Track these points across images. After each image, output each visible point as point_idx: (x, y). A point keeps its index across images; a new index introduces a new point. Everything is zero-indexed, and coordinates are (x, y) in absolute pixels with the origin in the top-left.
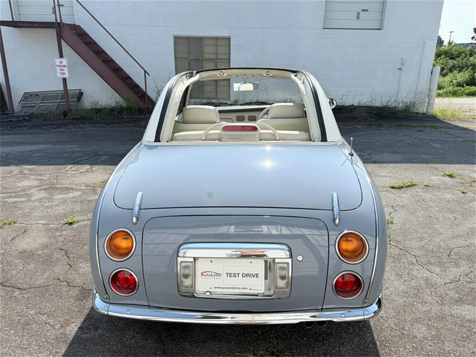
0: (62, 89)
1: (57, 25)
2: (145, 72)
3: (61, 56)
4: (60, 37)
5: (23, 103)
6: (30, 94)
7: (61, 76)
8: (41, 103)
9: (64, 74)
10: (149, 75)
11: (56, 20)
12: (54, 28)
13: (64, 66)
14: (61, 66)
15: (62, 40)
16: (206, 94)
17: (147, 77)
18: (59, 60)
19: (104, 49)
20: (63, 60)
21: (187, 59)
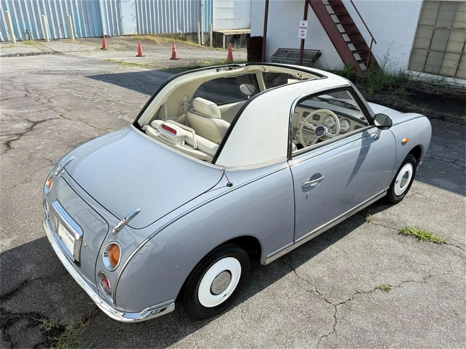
0: (299, 48)
2: (373, 39)
3: (305, 18)
4: (308, 1)
5: (275, 57)
6: (282, 50)
7: (301, 37)
8: (286, 59)
9: (303, 35)
10: (376, 43)
13: (305, 28)
14: (303, 28)
15: (309, 5)
16: (443, 69)
17: (374, 42)
18: (303, 22)
19: (349, 13)
20: (306, 23)
21: (432, 27)
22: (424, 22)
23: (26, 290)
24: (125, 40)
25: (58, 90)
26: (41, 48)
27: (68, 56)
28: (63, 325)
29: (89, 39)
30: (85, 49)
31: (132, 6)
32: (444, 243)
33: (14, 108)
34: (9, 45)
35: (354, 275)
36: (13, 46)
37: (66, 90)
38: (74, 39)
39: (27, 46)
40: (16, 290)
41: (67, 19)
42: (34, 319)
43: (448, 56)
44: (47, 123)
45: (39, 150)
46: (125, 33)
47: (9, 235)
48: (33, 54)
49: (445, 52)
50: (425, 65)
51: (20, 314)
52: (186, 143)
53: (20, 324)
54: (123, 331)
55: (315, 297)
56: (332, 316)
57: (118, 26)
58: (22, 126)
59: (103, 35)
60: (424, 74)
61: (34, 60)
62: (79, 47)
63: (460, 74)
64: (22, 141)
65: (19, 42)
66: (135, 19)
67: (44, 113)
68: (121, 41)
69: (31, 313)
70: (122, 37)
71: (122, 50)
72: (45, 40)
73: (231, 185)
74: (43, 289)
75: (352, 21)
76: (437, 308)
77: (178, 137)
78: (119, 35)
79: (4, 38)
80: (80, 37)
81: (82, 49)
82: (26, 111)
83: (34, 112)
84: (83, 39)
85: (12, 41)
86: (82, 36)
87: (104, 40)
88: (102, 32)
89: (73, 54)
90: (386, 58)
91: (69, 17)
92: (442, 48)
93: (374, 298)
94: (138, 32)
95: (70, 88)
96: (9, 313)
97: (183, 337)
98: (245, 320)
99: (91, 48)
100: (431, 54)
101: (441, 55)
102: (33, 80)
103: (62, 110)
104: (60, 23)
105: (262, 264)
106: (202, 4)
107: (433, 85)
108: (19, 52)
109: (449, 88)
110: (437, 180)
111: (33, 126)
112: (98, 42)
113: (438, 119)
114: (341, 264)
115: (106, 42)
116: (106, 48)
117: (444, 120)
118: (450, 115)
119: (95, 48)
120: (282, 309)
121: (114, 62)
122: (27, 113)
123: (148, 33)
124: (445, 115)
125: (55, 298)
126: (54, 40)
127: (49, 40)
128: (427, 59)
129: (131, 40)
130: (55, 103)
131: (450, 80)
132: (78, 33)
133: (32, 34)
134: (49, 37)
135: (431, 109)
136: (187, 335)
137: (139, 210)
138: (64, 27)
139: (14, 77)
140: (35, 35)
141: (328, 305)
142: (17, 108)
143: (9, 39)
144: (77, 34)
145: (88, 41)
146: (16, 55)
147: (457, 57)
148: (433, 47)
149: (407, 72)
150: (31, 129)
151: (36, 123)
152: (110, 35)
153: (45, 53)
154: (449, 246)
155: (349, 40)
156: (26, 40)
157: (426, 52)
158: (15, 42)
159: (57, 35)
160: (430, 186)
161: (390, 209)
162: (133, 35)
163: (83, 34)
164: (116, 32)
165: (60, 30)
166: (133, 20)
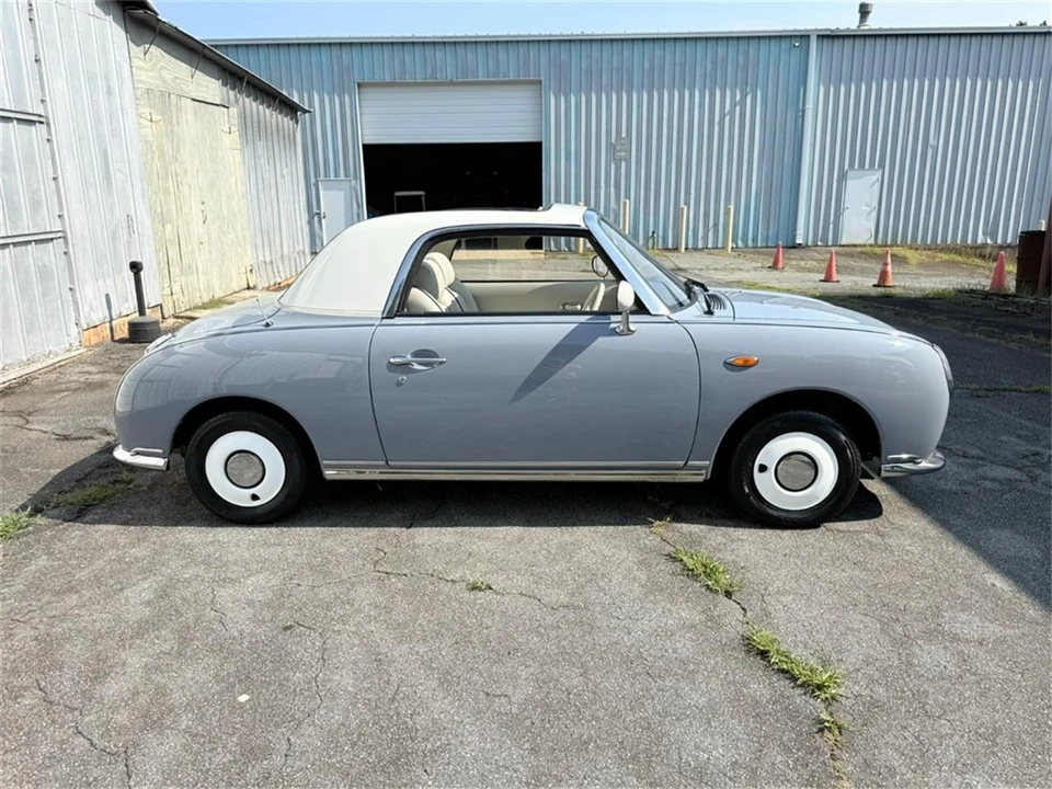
29: (764, 250)
31: (873, 185)
38: (729, 250)
46: (844, 241)
57: (831, 226)
59: (795, 243)
66: (874, 214)
72: (677, 250)
78: (830, 243)
80: (747, 247)
81: (732, 266)
84: (748, 249)
86: (750, 243)
88: (794, 237)
91: (730, 209)
94: (875, 240)
99: (751, 265)
104: (715, 219)
105: (325, 476)
115: (781, 256)
116: (780, 265)
119: (759, 265)
123: (899, 242)
127: (682, 250)
132: (745, 240)
133: (660, 239)
134: (689, 244)
138: (721, 226)
140: (665, 241)
144: (742, 239)
145: (756, 253)
152: (810, 244)
159: (703, 242)
162: (860, 246)
163: (755, 239)
164: (825, 239)
165: (711, 233)
166: (869, 214)
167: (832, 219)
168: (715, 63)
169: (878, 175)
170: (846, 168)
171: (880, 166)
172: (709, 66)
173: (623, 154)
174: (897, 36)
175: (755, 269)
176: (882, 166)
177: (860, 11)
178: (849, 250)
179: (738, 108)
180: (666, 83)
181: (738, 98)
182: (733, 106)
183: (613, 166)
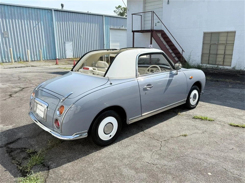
0: (149, 58)
1: (151, 31)
3: (151, 44)
4: (152, 36)
10: (184, 52)
11: (151, 29)
12: (150, 32)
16: (217, 62)
17: (183, 51)
18: (150, 45)
19: (171, 40)
20: (151, 45)
21: (209, 44)
22: (205, 42)
23: (19, 141)
24: (67, 60)
25: (34, 77)
26: (26, 65)
27: (39, 67)
28: (36, 151)
30: (47, 65)
31: (71, 45)
32: (213, 121)
33: (13, 84)
34: (10, 64)
35: (171, 132)
36: (12, 64)
37: (38, 77)
38: (42, 61)
39: (19, 64)
40: (15, 141)
41: (39, 51)
42: (23, 150)
43: (218, 56)
44: (29, 88)
45: (26, 97)
46: (67, 58)
47: (11, 124)
48: (21, 67)
49: (217, 54)
50: (209, 61)
51: (17, 149)
52: (93, 74)
53: (17, 152)
54: (64, 152)
55: (152, 139)
56: (160, 145)
57: (64, 54)
58: (17, 89)
59: (56, 58)
60: (209, 65)
61: (22, 69)
62: (44, 64)
63: (225, 64)
64: (17, 94)
65: (15, 62)
66: (73, 51)
67: (27, 85)
68: (65, 61)
69: (22, 148)
70: (66, 59)
71: (66, 65)
72: (28, 61)
73: (111, 84)
74: (27, 140)
75: (173, 44)
76: (208, 141)
77: (90, 70)
78: (64, 58)
79: (8, 61)
81: (45, 65)
82: (19, 84)
83: (23, 85)
84: (46, 60)
85: (12, 62)
86: (46, 59)
87: (57, 60)
89: (41, 66)
90: (189, 58)
91: (40, 50)
92: (215, 53)
93: (179, 139)
94: (74, 57)
95: (40, 77)
96: (12, 148)
97: (91, 153)
98: (120, 147)
99: (50, 64)
100: (211, 56)
101: (215, 56)
102: (22, 75)
103: (36, 84)
104: (36, 53)
105: (127, 124)
106: (105, 44)
107: (213, 69)
108: (15, 66)
109: (220, 69)
110: (212, 101)
111: (22, 89)
112: (54, 62)
113: (215, 81)
114: (165, 129)
115: (58, 61)
116: (58, 64)
117: (218, 82)
118: (221, 80)
119: (52, 64)
120: (137, 143)
121: (62, 68)
122: (20, 85)
123: (78, 57)
124: (218, 80)
125: (33, 143)
126: (32, 61)
127: (30, 61)
128: (209, 58)
129: (70, 61)
130: (33, 81)
131: (220, 67)
132: (44, 58)
133: (22, 59)
134: (30, 60)
135: (212, 77)
136: (93, 152)
137: (73, 92)
138: (38, 55)
139: (13, 74)
140: (23, 59)
141: (158, 141)
142: (15, 84)
143: (11, 61)
145: (49, 61)
146: (13, 68)
147: (222, 56)
148: (211, 52)
149: (201, 65)
150: (22, 90)
151: (24, 88)
152: (60, 58)
153: (28, 67)
154: (216, 122)
155: (175, 56)
156: (19, 61)
157: (208, 55)
158: (13, 62)
159: (34, 59)
160: (208, 103)
161: (189, 111)
162: (71, 58)
163: (47, 58)
164: (63, 57)
165: (35, 57)
166: (71, 51)
167: (64, 53)
168: (29, 14)
169: (72, 43)
170: (65, 41)
171: (72, 41)
172: (28, 14)
173: (6, 36)
174: (71, 12)
175: (53, 65)
176: (72, 40)
177: (61, 6)
178: (69, 59)
179: (37, 26)
180: (16, 17)
181: (37, 23)
182: (36, 25)
183: (4, 39)
